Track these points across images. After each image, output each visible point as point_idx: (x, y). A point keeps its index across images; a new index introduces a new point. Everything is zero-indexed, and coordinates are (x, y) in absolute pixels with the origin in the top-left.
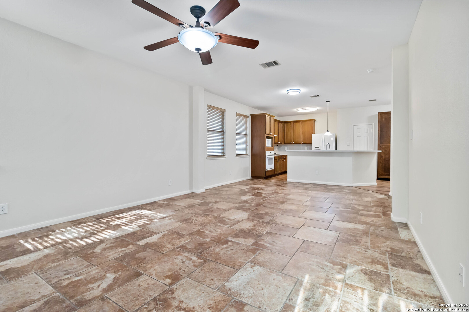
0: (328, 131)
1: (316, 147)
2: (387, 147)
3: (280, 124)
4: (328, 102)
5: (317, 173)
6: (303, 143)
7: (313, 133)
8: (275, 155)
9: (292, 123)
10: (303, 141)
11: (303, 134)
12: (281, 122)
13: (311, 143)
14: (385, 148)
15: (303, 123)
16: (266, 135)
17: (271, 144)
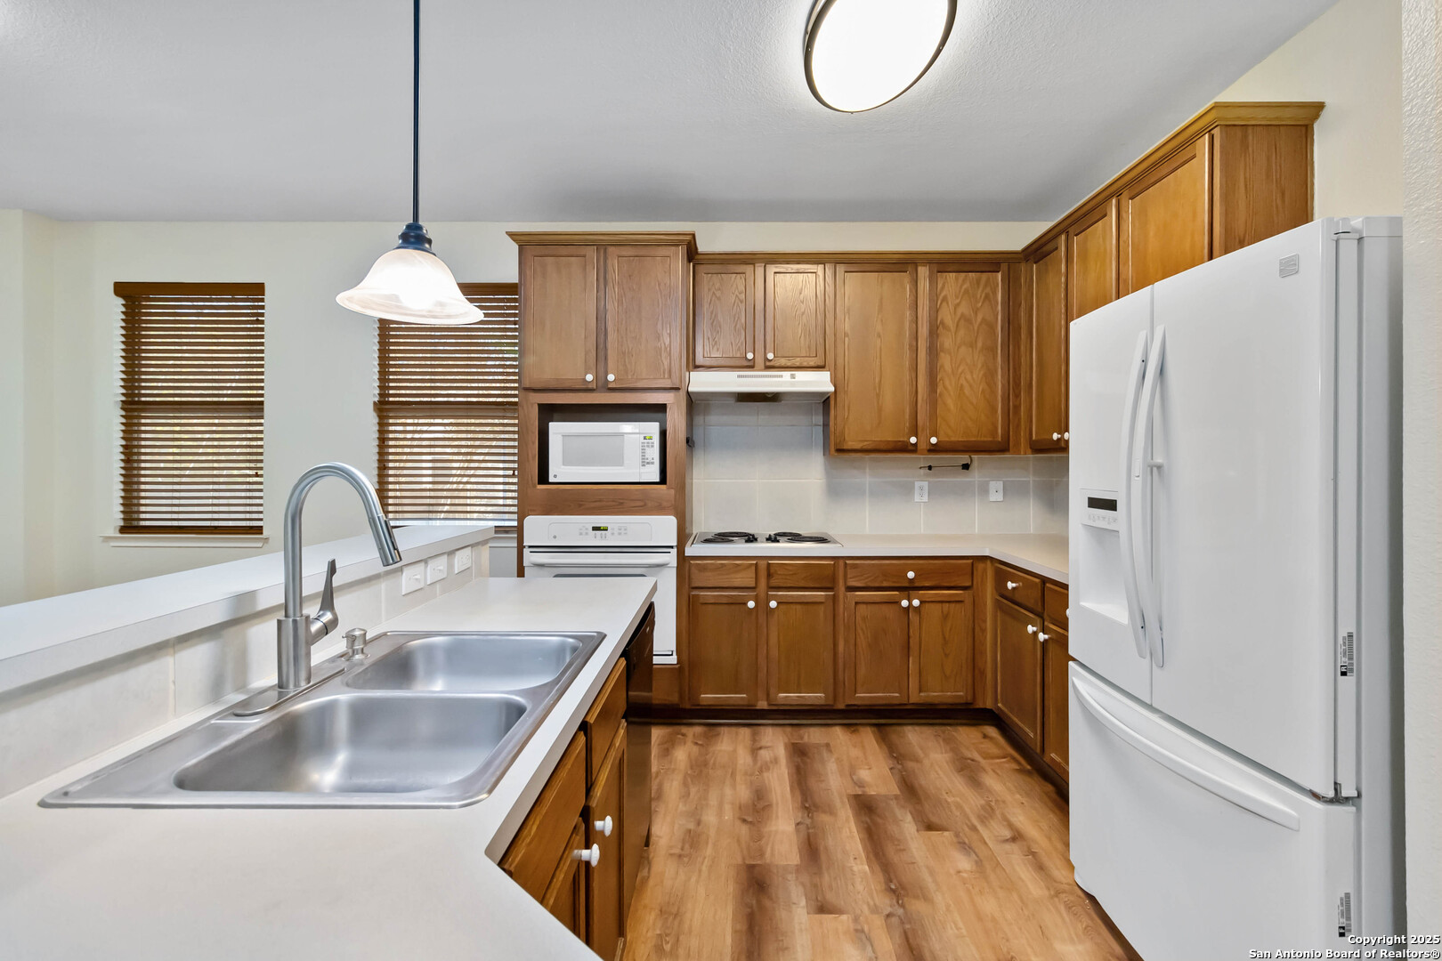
1: (1092, 503)
17: (653, 463)
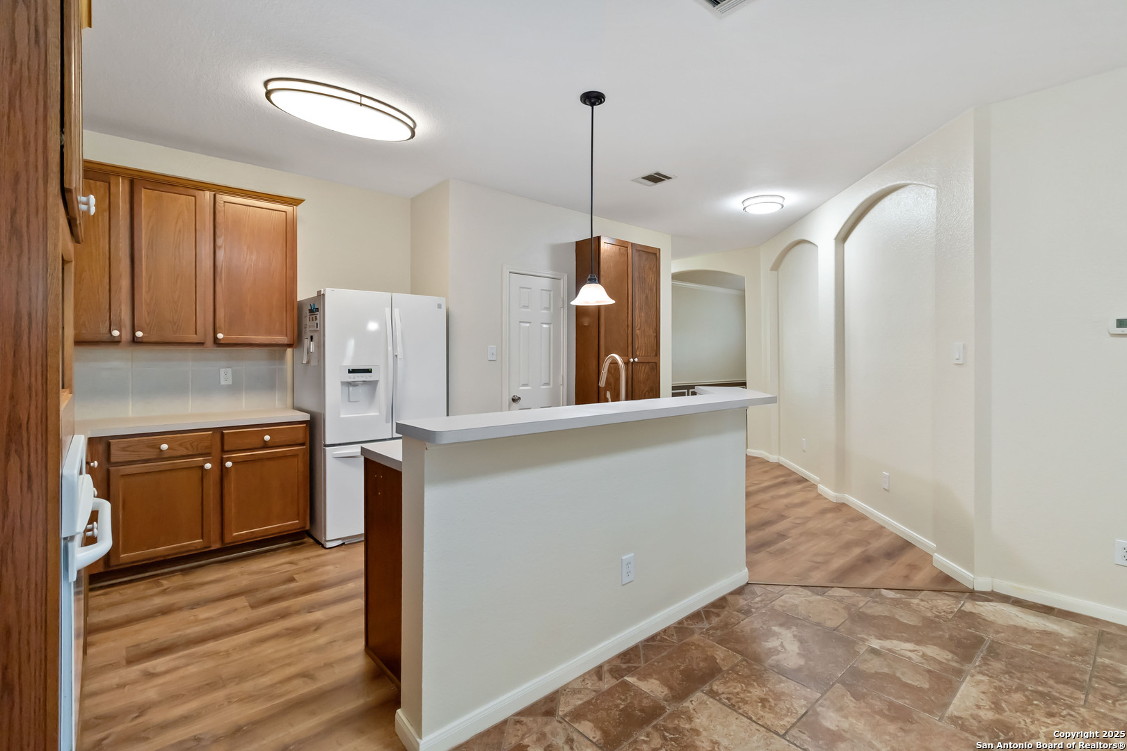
1: (350, 372)
6: (219, 343)
10: (221, 324)
11: (223, 283)
15: (224, 207)
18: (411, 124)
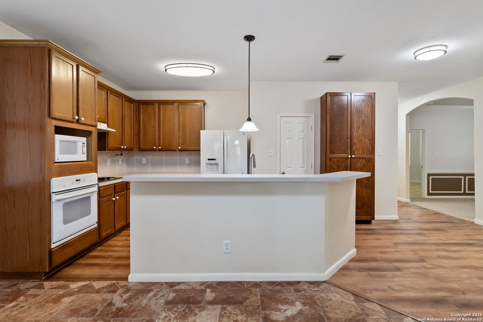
0: (249, 119)
1: (209, 159)
2: (340, 159)
3: (127, 104)
4: (249, 38)
5: (227, 249)
6: (180, 150)
7: (201, 130)
8: (102, 184)
9: (156, 105)
10: (181, 144)
11: (181, 131)
12: (130, 100)
13: (200, 150)
14: (338, 161)
15: (181, 107)
16: (48, 120)
17: (85, 153)
18: (213, 69)
